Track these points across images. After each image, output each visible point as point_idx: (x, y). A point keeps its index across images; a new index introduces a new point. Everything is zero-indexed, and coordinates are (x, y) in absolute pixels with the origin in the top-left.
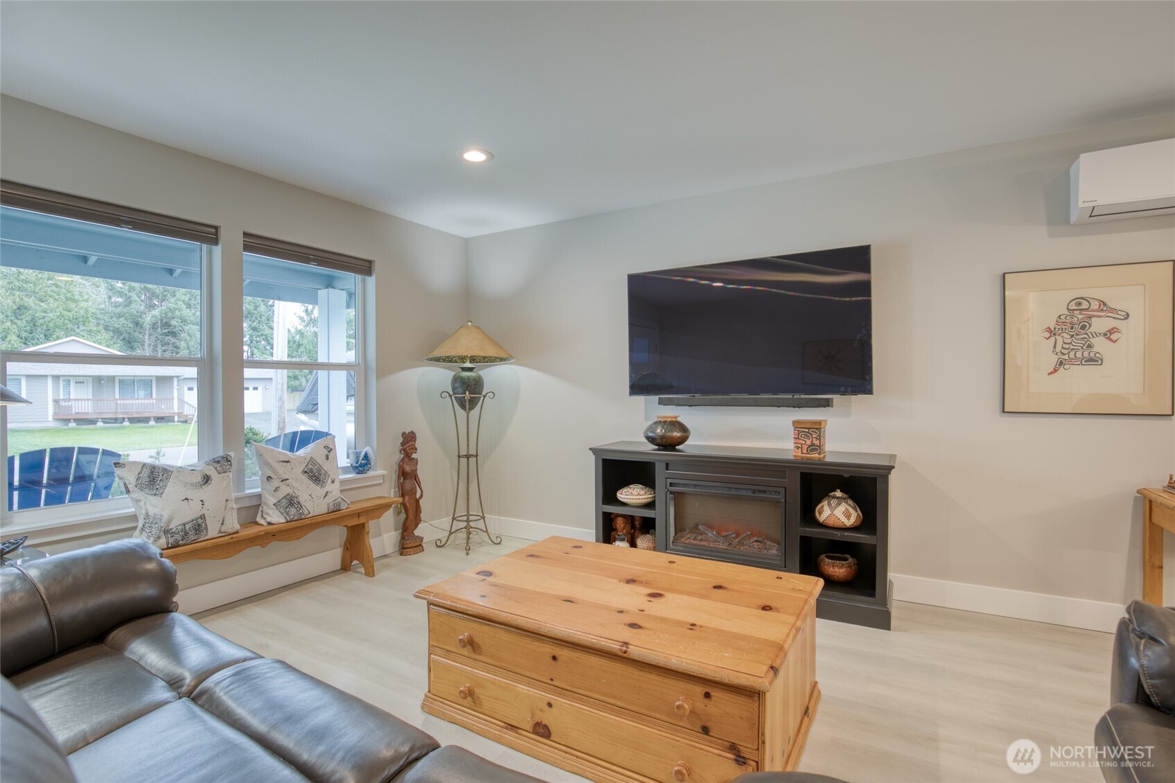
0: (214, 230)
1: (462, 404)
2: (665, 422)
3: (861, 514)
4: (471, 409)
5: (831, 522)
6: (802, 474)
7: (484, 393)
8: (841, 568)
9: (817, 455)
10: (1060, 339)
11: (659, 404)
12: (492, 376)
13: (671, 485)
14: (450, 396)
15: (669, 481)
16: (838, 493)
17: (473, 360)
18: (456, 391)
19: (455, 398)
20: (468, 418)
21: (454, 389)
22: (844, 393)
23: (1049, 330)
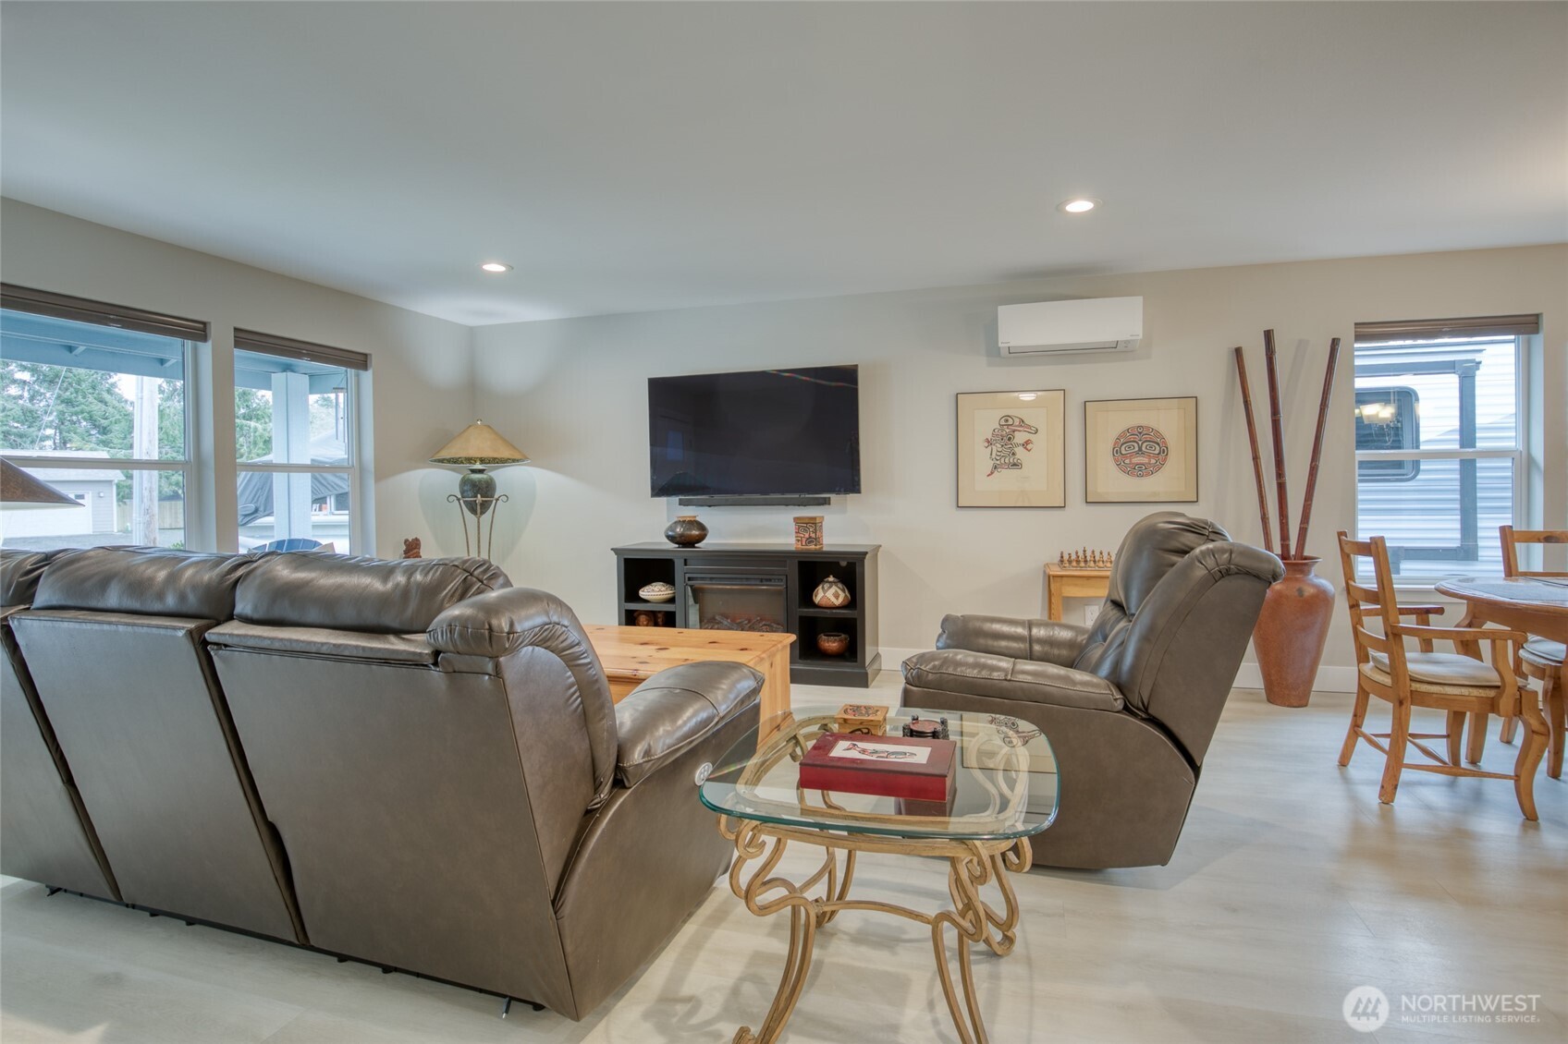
0: (201, 326)
1: (473, 510)
2: (684, 521)
3: (848, 595)
4: (482, 513)
5: (824, 603)
6: (800, 563)
7: (496, 496)
8: (834, 642)
9: (813, 547)
10: (994, 447)
11: (680, 504)
12: (504, 477)
13: (689, 579)
14: (459, 500)
15: (687, 576)
16: (831, 579)
17: (482, 461)
18: (465, 494)
19: (465, 502)
20: (479, 522)
21: (462, 492)
22: (838, 492)
23: (988, 441)
